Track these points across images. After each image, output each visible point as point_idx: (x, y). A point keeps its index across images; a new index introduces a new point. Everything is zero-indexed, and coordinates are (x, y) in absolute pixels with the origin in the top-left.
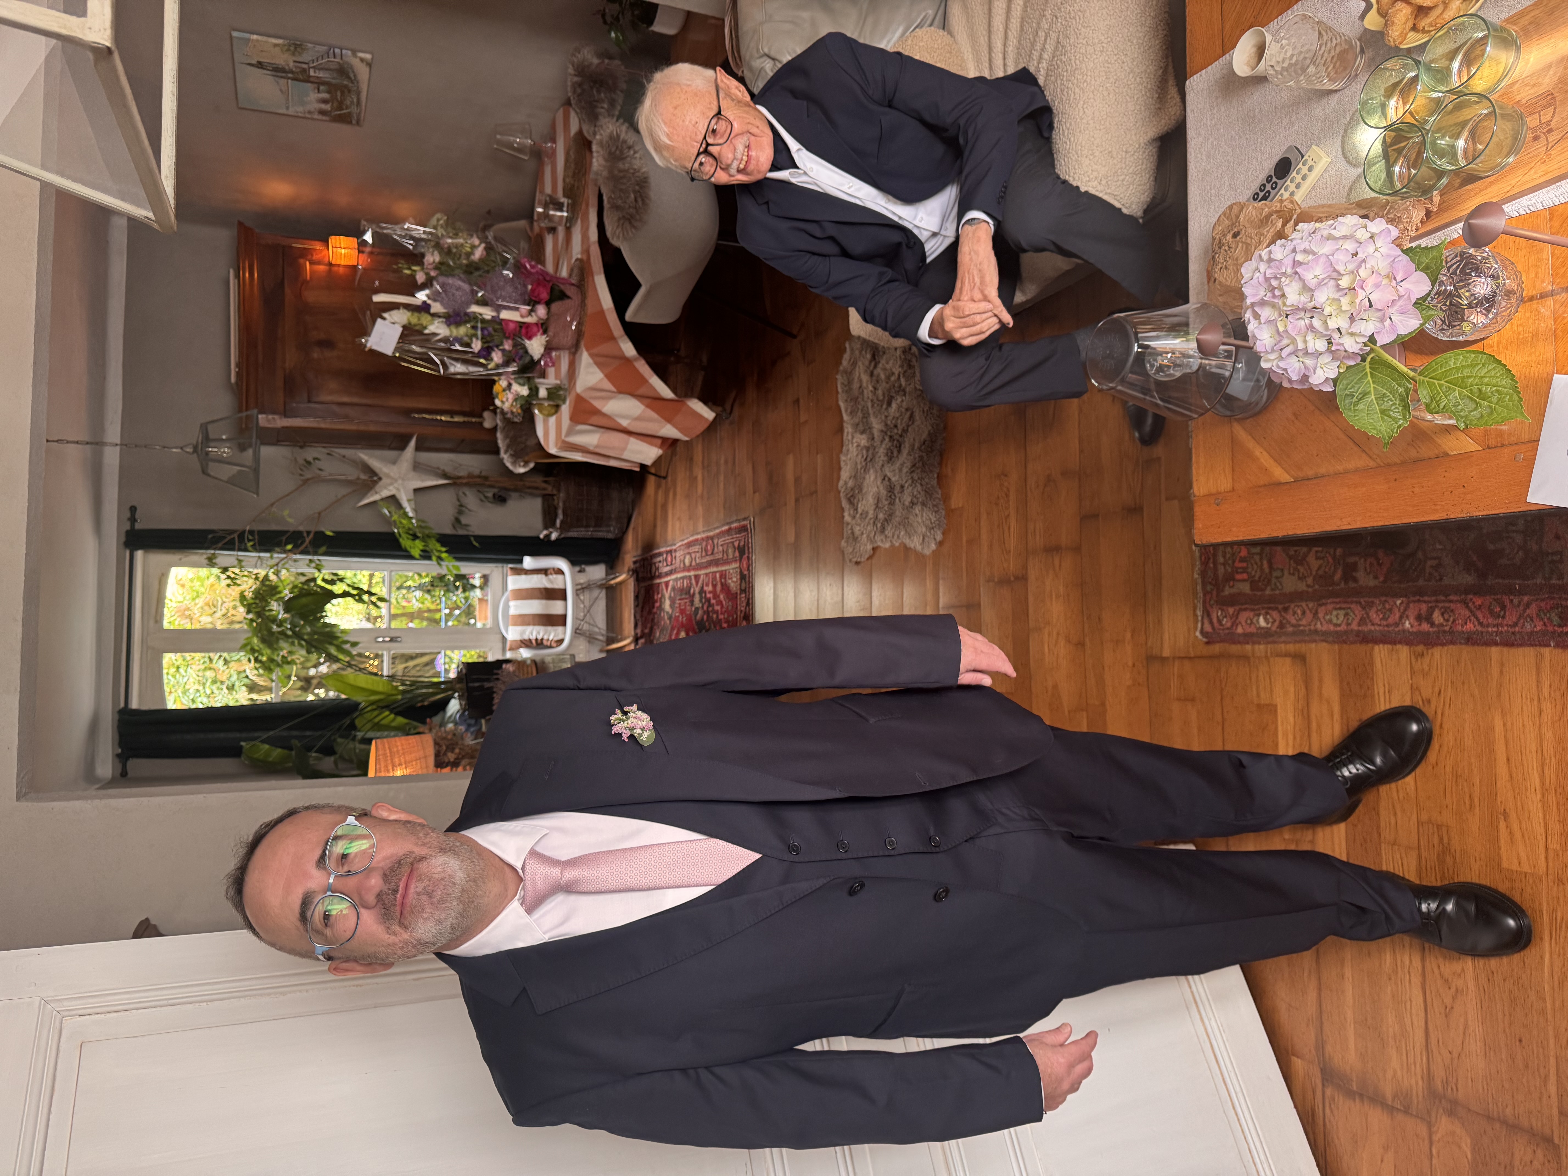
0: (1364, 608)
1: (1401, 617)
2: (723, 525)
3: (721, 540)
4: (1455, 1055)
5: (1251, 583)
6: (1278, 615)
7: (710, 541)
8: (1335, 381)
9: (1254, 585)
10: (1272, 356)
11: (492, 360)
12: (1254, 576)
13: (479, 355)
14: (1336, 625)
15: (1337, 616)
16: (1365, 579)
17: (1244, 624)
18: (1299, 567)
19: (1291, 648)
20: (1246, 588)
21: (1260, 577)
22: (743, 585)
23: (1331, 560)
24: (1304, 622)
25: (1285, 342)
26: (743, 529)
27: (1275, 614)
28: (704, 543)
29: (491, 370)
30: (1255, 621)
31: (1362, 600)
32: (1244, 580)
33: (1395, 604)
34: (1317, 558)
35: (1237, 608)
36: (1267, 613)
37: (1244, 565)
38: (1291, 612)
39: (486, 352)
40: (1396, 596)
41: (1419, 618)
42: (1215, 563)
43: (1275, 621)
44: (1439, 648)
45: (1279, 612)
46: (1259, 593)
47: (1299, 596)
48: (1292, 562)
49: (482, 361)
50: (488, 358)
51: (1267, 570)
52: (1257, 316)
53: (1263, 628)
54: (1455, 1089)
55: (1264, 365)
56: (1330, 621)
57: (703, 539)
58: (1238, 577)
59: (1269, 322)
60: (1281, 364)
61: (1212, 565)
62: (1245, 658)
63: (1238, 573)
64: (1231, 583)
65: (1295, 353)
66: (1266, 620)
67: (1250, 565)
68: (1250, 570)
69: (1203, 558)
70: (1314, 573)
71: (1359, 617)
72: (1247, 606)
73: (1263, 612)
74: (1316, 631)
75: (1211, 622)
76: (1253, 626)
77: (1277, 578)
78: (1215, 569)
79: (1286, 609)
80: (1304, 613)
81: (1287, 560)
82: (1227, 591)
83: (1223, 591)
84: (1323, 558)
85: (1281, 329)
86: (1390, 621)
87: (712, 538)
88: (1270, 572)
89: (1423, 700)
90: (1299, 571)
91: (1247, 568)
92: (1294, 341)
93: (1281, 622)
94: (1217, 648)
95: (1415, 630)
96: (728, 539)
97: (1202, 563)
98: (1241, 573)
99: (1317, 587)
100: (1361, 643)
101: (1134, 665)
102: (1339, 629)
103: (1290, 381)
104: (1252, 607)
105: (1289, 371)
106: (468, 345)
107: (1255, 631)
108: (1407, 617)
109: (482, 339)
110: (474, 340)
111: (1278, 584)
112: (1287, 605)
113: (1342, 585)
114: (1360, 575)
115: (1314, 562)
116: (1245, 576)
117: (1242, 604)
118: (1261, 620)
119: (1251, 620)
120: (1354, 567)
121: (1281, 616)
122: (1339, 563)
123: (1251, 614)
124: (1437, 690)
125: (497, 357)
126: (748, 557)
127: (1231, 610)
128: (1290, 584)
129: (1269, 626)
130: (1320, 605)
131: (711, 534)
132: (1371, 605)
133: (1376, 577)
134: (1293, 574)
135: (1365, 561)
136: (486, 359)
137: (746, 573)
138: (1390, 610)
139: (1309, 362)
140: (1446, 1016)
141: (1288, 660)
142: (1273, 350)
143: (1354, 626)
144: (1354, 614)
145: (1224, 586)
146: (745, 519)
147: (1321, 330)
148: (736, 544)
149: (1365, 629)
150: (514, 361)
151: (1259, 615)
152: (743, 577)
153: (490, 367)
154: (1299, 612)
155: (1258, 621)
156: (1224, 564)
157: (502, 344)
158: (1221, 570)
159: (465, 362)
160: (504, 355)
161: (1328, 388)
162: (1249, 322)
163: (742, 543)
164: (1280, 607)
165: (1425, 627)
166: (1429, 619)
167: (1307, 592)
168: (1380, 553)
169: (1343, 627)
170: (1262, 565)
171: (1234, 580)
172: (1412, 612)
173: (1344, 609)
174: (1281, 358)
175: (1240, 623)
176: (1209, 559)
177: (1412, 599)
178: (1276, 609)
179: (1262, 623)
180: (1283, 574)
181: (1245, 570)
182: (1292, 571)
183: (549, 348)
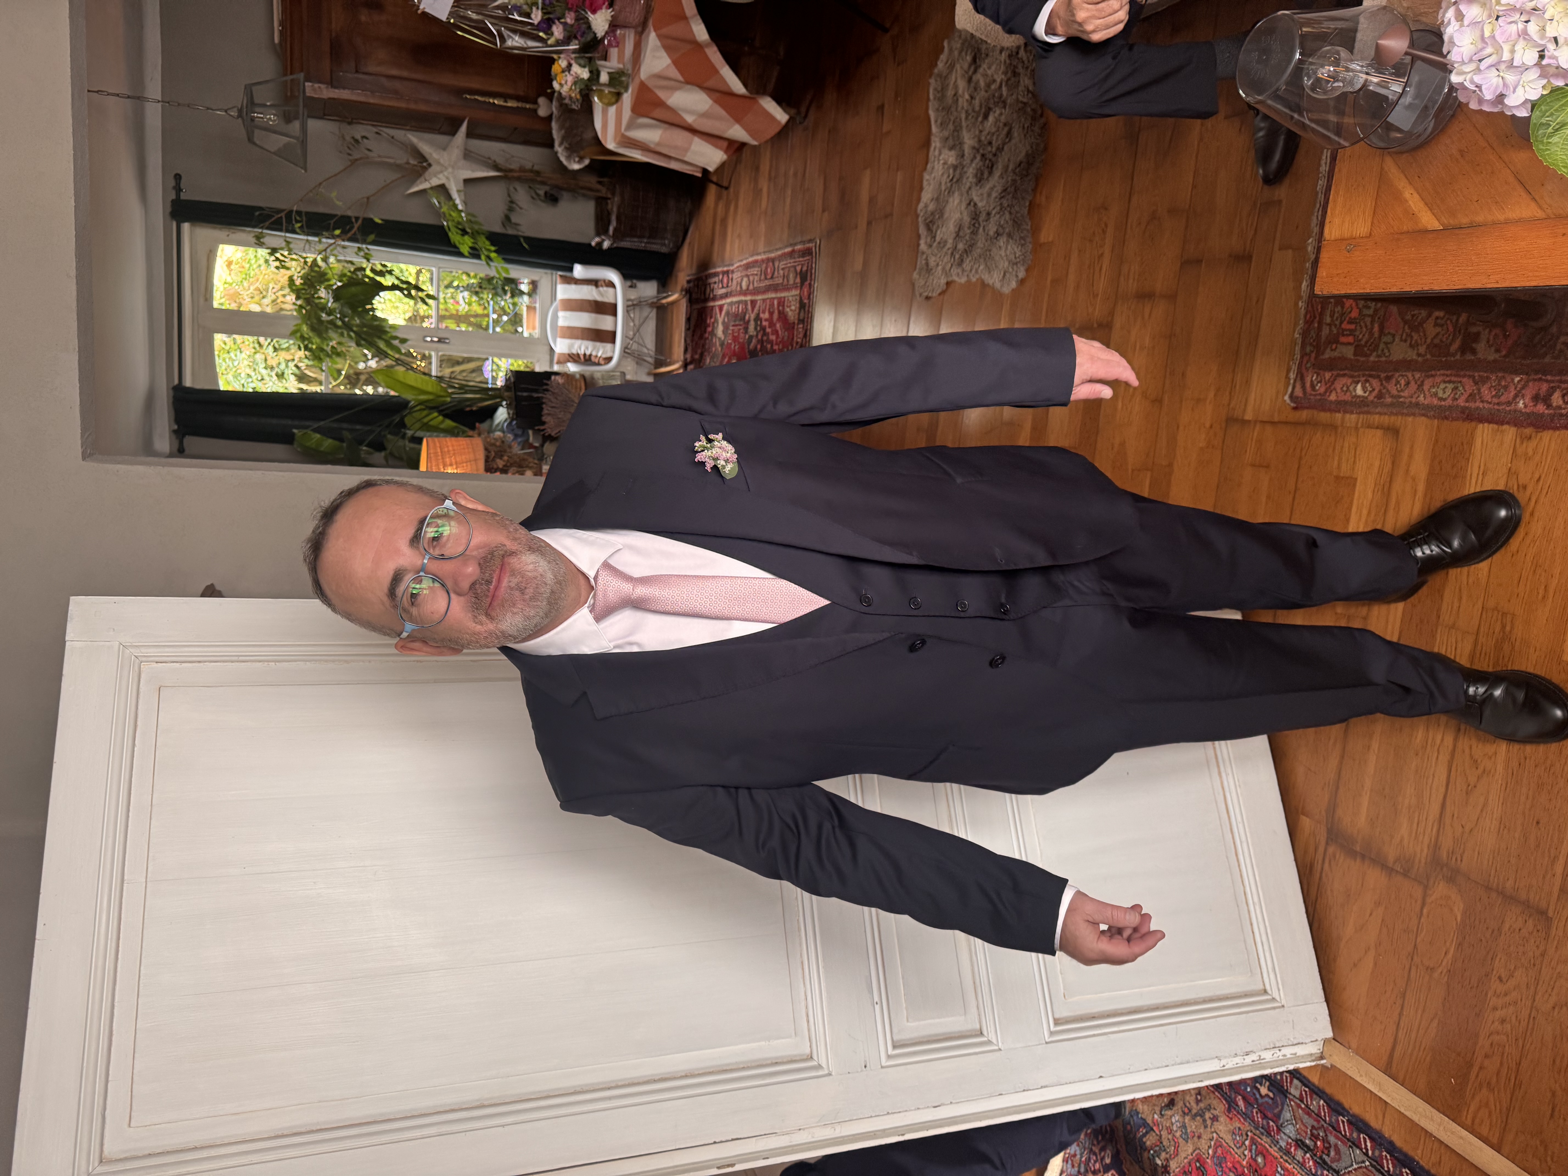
0: (1476, 383)
1: (1516, 396)
2: (786, 246)
3: (782, 264)
4: (1467, 829)
5: (1357, 346)
6: (1379, 384)
7: (771, 264)
8: (1534, 105)
9: (1359, 349)
10: (1468, 68)
11: (552, 34)
12: (1360, 340)
13: (538, 27)
14: (1441, 399)
15: (1444, 389)
16: (1484, 351)
17: (1339, 391)
18: (1413, 334)
19: (1386, 420)
20: (1348, 352)
21: (1366, 342)
22: (802, 314)
23: (1451, 329)
24: (1405, 394)
25: (1489, 50)
26: (808, 252)
27: (1375, 383)
28: (764, 265)
29: (551, 46)
30: (1351, 388)
31: (1476, 374)
32: (1349, 344)
33: (1513, 380)
34: (1436, 325)
35: (1335, 373)
36: (1367, 381)
37: (1353, 327)
38: (1394, 381)
39: (547, 24)
40: (1516, 372)
41: (1536, 398)
42: (1320, 323)
43: (1374, 390)
44: (1550, 432)
45: (1381, 381)
46: (1362, 359)
47: (1406, 365)
48: (1406, 327)
49: (541, 34)
50: (549, 32)
51: (1376, 335)
52: (1460, 16)
53: (1359, 397)
54: (1459, 859)
55: (1455, 78)
56: (1436, 394)
57: (763, 261)
58: (1343, 339)
59: (1474, 24)
60: (1477, 79)
61: (1316, 325)
62: (1333, 427)
63: (1343, 335)
64: (1334, 346)
65: (1495, 66)
66: (1364, 389)
67: (1358, 328)
68: (1357, 333)
69: (1308, 316)
70: (1429, 341)
71: (1469, 392)
72: (1346, 372)
73: (1363, 379)
74: (1417, 404)
75: (1303, 387)
76: (1348, 394)
77: (1386, 343)
78: (1320, 329)
79: (1388, 379)
80: (1408, 384)
81: (1402, 325)
82: (1328, 354)
83: (1323, 354)
84: (1442, 326)
85: (1487, 34)
86: (1503, 399)
87: (773, 260)
88: (1380, 337)
89: (1518, 485)
90: (1412, 337)
91: (1355, 330)
92: (1499, 50)
93: (1380, 391)
94: (1304, 414)
95: (1528, 411)
96: (790, 262)
97: (1306, 322)
98: (1348, 335)
99: (1428, 356)
100: (1464, 420)
101: (1211, 427)
102: (1443, 403)
103: (1481, 101)
104: (1352, 373)
105: (1483, 88)
106: (528, 15)
107: (1350, 399)
108: (1523, 396)
109: (542, 9)
110: (534, 9)
111: (1386, 351)
112: (1390, 374)
113: (1458, 357)
114: (1481, 347)
115: (1431, 329)
116: (1350, 339)
117: (1341, 370)
118: (1359, 387)
119: (1348, 388)
120: (1476, 337)
121: (1382, 384)
122: (1460, 331)
123: (1349, 381)
124: (1537, 476)
125: (558, 31)
126: (810, 284)
127: (1328, 375)
128: (1399, 351)
129: (1366, 395)
130: (1428, 377)
131: (772, 255)
132: (1484, 380)
133: (1498, 351)
134: (1405, 341)
135: (1490, 331)
136: (546, 33)
137: (806, 301)
138: (1506, 388)
139: (1510, 78)
140: (1467, 793)
141: (1379, 433)
142: (1471, 60)
143: (1461, 402)
144: (1464, 388)
145: (1325, 349)
146: (810, 241)
147: (1536, 37)
148: (799, 268)
149: (1472, 405)
150: (576, 38)
151: (1357, 383)
152: (802, 306)
153: (549, 42)
154: (1403, 382)
155: (1355, 390)
156: (1330, 325)
157: (563, 16)
158: (1325, 331)
159: (523, 34)
160: (565, 30)
161: (1523, 113)
162: (1449, 23)
163: (805, 268)
164: (1383, 375)
165: (1541, 408)
166: (1546, 400)
167: (1417, 362)
168: (1509, 324)
169: (1449, 402)
170: (1372, 328)
171: (1337, 342)
172: (1529, 393)
173: (1454, 382)
174: (1478, 70)
175: (1335, 389)
176: (1315, 317)
177: (1533, 377)
178: (1378, 377)
179: (1359, 391)
180: (1394, 340)
181: (1352, 332)
182: (1404, 337)
183: (614, 25)
